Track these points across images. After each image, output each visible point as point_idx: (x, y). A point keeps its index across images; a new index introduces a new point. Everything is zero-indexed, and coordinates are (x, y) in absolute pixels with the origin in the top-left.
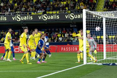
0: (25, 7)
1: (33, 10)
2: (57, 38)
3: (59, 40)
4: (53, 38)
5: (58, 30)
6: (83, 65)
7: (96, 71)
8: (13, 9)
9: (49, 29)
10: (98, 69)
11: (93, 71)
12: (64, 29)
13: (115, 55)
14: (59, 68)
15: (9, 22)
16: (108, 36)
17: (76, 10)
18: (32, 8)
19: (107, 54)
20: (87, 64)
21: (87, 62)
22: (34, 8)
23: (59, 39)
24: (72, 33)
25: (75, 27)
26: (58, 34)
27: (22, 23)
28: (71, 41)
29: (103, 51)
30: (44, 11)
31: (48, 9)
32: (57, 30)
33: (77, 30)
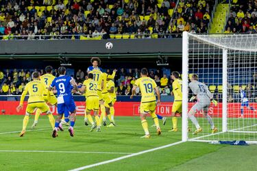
0: (67, 25)
1: (83, 30)
2: (129, 88)
4: (121, 88)
5: (133, 71)
6: (181, 142)
7: (206, 155)
8: (43, 28)
10: (211, 152)
11: (201, 156)
13: (246, 125)
14: (132, 148)
15: (36, 54)
16: (232, 85)
17: (169, 32)
18: (82, 26)
19: (229, 121)
20: (190, 140)
21: (190, 136)
22: (85, 28)
24: (160, 79)
25: (166, 67)
26: (132, 79)
27: (61, 56)
29: (221, 116)
30: (105, 33)
31: (113, 29)
32: (130, 71)
33: (169, 72)
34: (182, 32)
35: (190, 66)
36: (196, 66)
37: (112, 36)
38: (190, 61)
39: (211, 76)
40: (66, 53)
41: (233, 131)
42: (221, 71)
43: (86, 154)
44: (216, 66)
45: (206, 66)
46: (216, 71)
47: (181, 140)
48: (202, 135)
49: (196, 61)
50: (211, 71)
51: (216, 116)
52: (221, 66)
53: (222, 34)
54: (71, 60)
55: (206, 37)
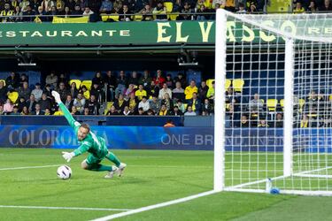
1: (56, 7)
3: (141, 109)
6: (212, 192)
7: (253, 214)
9: (109, 73)
10: (261, 209)
11: (244, 215)
12: (159, 73)
13: (323, 165)
17: (198, 11)
19: (295, 159)
20: (227, 189)
21: (227, 183)
22: (59, 3)
23: (141, 105)
25: (194, 68)
26: (138, 89)
27: (19, 51)
28: (180, 112)
29: (280, 149)
32: (134, 74)
33: (200, 76)
34: (214, 11)
35: (229, 67)
36: (238, 67)
37: (104, 17)
38: (229, 58)
39: (263, 82)
40: (27, 46)
41: (301, 174)
42: (282, 74)
43: (53, 210)
44: (272, 66)
45: (255, 66)
46: (272, 74)
47: (213, 189)
48: (247, 181)
49: (238, 58)
50: (264, 74)
51: (271, 149)
52: (282, 66)
53: (289, 12)
54: (34, 57)
55: (256, 18)
